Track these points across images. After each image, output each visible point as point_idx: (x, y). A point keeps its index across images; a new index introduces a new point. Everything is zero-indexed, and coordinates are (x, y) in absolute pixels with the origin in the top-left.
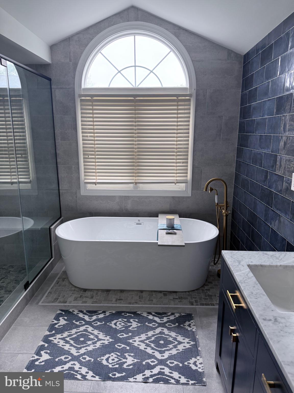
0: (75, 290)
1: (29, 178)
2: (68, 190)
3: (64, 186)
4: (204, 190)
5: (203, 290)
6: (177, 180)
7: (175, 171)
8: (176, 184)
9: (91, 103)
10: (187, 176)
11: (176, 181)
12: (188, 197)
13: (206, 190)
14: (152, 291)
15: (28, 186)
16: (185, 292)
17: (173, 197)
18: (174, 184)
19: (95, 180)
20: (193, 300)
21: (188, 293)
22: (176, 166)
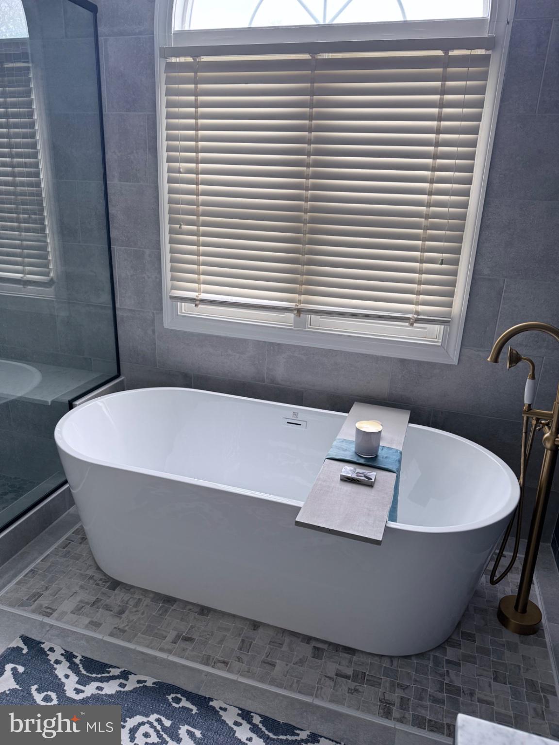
0: (92, 578)
1: (47, 274)
2: (134, 311)
3: (126, 301)
4: (489, 359)
5: (437, 662)
6: (417, 313)
7: (414, 286)
8: (412, 325)
9: (193, 74)
10: (450, 305)
11: (416, 316)
12: (449, 367)
13: (496, 360)
14: (284, 631)
15: (49, 293)
16: (381, 656)
17: (403, 361)
18: (407, 324)
19: (197, 294)
20: (395, 697)
21: (386, 663)
22: (421, 272)
